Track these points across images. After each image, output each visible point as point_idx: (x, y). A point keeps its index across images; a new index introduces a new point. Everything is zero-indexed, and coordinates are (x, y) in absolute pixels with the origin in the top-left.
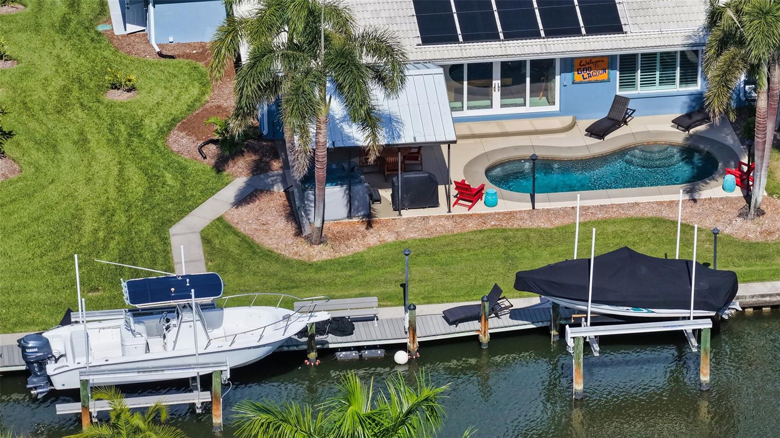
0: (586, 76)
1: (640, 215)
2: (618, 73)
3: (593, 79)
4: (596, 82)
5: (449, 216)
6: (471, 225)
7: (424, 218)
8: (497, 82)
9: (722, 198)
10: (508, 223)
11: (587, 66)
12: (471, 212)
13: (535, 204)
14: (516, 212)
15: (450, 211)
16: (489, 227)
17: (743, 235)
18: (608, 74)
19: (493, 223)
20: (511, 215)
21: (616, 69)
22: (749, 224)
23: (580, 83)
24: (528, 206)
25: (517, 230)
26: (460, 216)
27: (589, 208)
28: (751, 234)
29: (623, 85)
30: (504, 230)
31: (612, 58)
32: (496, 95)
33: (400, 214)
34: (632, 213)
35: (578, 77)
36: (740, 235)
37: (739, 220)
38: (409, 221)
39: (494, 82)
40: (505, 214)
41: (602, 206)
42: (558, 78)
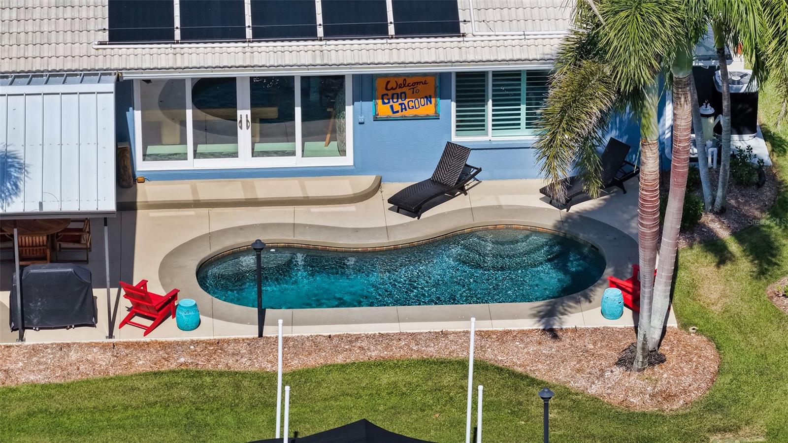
0: (397, 107)
1: (444, 355)
2: (454, 104)
3: (409, 113)
4: (416, 118)
5: (108, 344)
6: (143, 363)
7: (61, 347)
8: (244, 114)
9: (596, 329)
10: (209, 361)
11: (399, 91)
12: (148, 339)
13: (265, 327)
14: (228, 342)
15: (111, 336)
16: (173, 366)
17: (621, 397)
18: (436, 105)
19: (182, 360)
20: (218, 345)
21: (449, 98)
22: (634, 379)
23: (387, 119)
24: (252, 331)
25: (221, 374)
26: (128, 345)
27: (358, 338)
28: (634, 396)
29: (461, 126)
30: (199, 374)
31: (443, 77)
32: (245, 135)
33: (21, 338)
34: (432, 351)
35: (384, 110)
36: (616, 398)
37: (618, 370)
38: (35, 350)
39: (239, 113)
40: (209, 343)
41: (381, 335)
42: (349, 110)
